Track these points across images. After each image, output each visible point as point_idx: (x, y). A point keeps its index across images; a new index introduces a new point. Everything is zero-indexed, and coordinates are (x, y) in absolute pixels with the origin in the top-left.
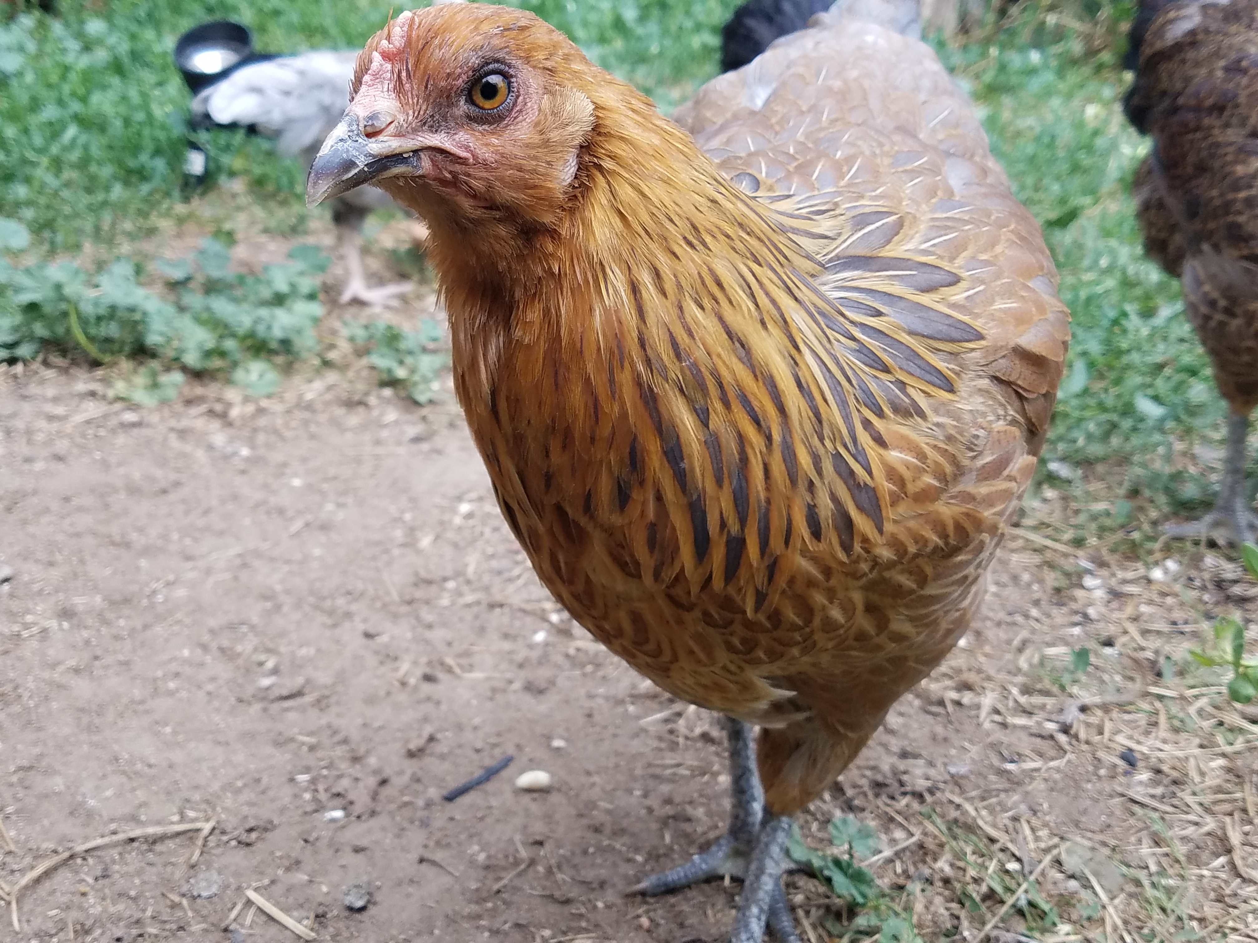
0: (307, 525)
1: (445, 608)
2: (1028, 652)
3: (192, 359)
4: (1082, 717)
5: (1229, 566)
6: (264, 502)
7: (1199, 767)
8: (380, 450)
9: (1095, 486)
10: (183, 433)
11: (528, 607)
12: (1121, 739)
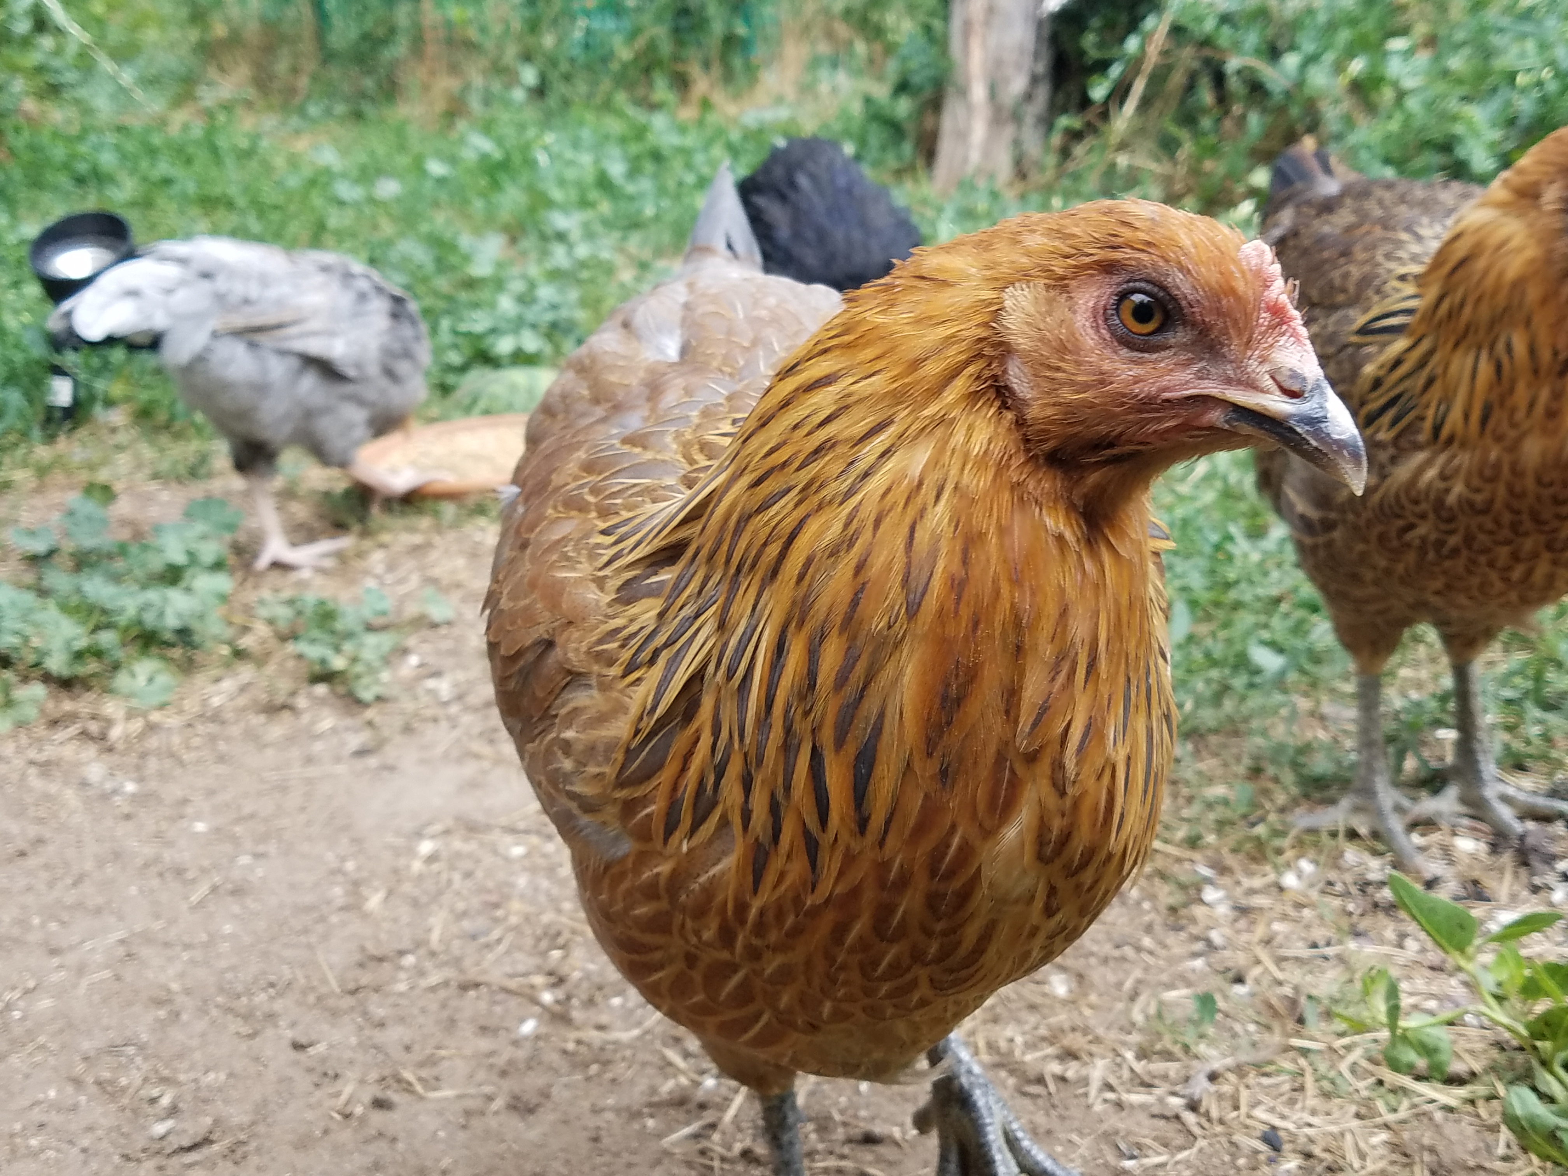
0: (214, 889)
1: (401, 995)
2: (1142, 999)
3: (56, 664)
4: (1212, 1088)
5: (1374, 863)
6: (157, 860)
7: (1357, 1144)
8: (312, 772)
9: (1209, 764)
10: (46, 767)
11: (513, 984)
12: (1260, 1113)
